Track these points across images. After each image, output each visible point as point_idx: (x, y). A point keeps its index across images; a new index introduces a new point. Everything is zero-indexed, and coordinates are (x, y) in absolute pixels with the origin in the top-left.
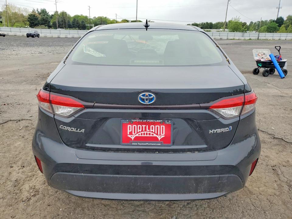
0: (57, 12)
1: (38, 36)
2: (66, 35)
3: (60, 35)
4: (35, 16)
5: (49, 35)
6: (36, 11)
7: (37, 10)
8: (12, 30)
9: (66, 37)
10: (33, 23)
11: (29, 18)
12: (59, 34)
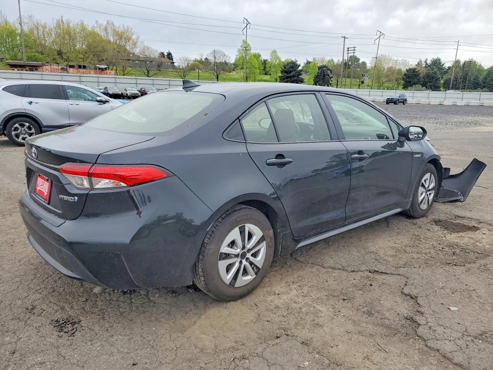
0: (457, 62)
1: (404, 101)
2: (455, 100)
3: (445, 100)
4: (416, 70)
5: (424, 101)
6: (424, 63)
7: (426, 62)
8: (372, 93)
9: (454, 104)
10: (410, 82)
11: (405, 75)
12: (442, 100)
